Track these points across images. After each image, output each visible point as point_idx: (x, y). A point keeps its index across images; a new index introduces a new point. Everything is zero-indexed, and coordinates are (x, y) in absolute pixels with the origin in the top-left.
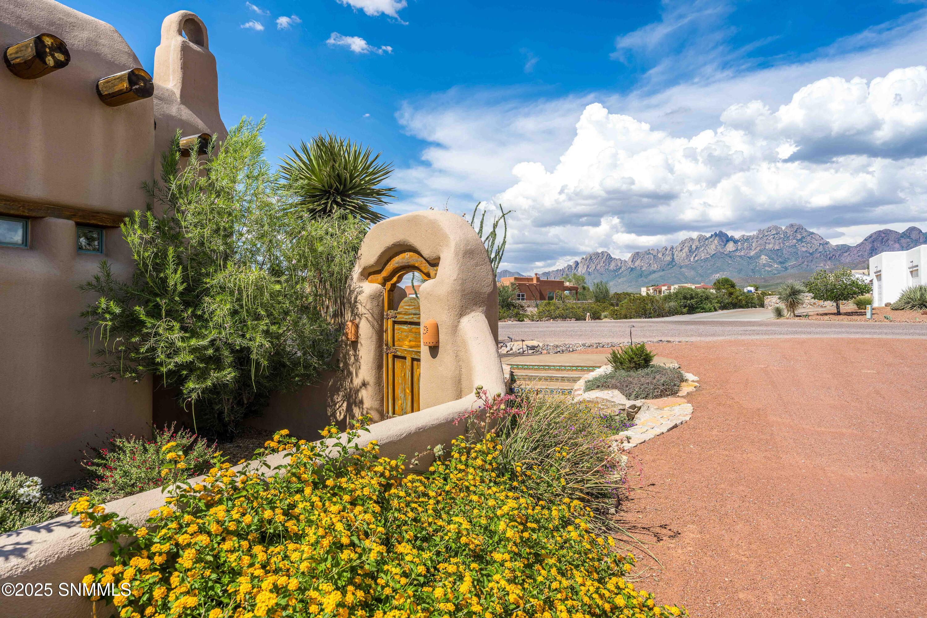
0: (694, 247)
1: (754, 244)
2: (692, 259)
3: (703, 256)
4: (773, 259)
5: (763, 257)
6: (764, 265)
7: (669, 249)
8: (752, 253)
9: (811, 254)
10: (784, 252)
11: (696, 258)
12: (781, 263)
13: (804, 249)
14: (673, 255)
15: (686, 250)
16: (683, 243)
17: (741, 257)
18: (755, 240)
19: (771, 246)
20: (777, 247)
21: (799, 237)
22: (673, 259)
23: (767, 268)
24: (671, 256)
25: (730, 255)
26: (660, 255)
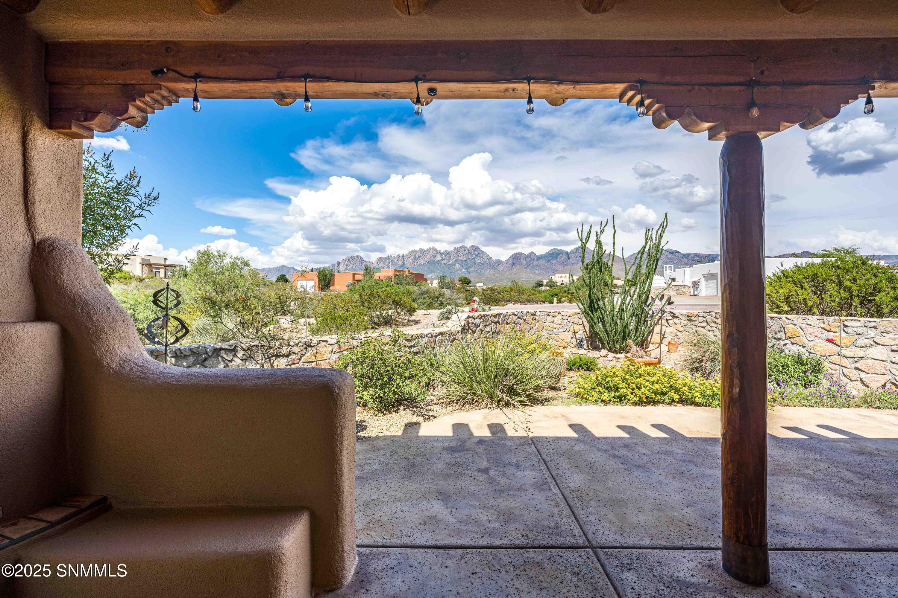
0: (417, 256)
1: (452, 256)
2: (416, 264)
3: (422, 262)
4: (462, 266)
5: (457, 265)
6: (457, 270)
7: (401, 256)
8: (451, 262)
9: (483, 264)
10: (469, 262)
11: (418, 264)
12: (467, 269)
13: (479, 261)
14: (404, 260)
15: (412, 257)
16: (410, 253)
17: (444, 264)
18: (452, 254)
19: (461, 258)
20: (464, 259)
21: (476, 253)
22: (404, 263)
23: (459, 272)
24: (402, 261)
25: (438, 263)
26: (396, 260)
